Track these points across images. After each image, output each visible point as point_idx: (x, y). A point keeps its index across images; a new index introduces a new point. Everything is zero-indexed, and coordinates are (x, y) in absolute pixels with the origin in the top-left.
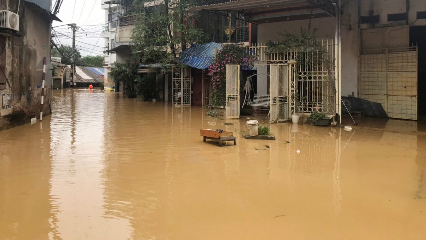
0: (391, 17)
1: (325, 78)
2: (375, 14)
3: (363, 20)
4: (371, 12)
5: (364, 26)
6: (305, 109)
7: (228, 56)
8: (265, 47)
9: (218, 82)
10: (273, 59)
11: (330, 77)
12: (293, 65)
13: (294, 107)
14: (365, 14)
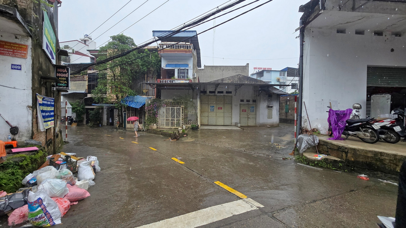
0: (210, 92)
1: (194, 112)
2: (205, 90)
3: (202, 92)
4: (204, 90)
5: (202, 94)
6: (187, 124)
7: (156, 103)
8: (171, 100)
9: (151, 114)
10: (175, 105)
11: (196, 112)
12: (183, 108)
13: (183, 123)
14: (202, 90)
